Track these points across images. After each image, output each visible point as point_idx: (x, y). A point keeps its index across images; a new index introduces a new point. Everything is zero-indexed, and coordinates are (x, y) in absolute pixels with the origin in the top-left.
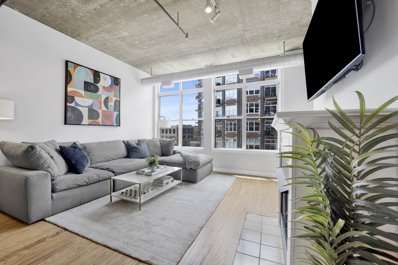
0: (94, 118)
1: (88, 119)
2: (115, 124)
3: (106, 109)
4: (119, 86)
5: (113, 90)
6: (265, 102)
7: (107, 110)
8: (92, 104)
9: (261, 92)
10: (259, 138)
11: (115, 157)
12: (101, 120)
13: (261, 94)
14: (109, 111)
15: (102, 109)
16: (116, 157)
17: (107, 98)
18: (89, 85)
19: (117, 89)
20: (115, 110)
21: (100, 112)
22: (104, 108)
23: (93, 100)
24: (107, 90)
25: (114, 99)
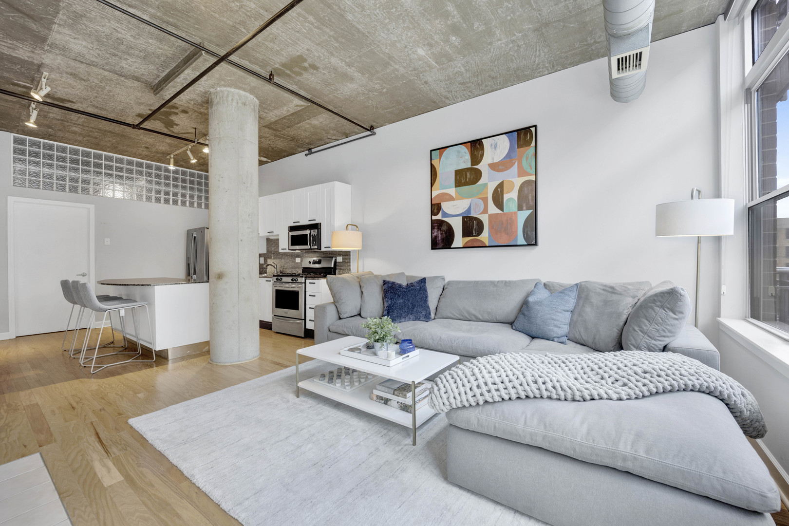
0: (473, 234)
1: (463, 237)
2: (521, 240)
3: (497, 211)
4: (533, 144)
5: (515, 163)
7: (502, 212)
8: (470, 208)
12: (487, 235)
14: (505, 214)
15: (490, 212)
17: (501, 185)
18: (463, 174)
19: (525, 155)
20: (520, 208)
21: (485, 219)
22: (493, 209)
23: (470, 199)
24: (500, 167)
25: (518, 181)
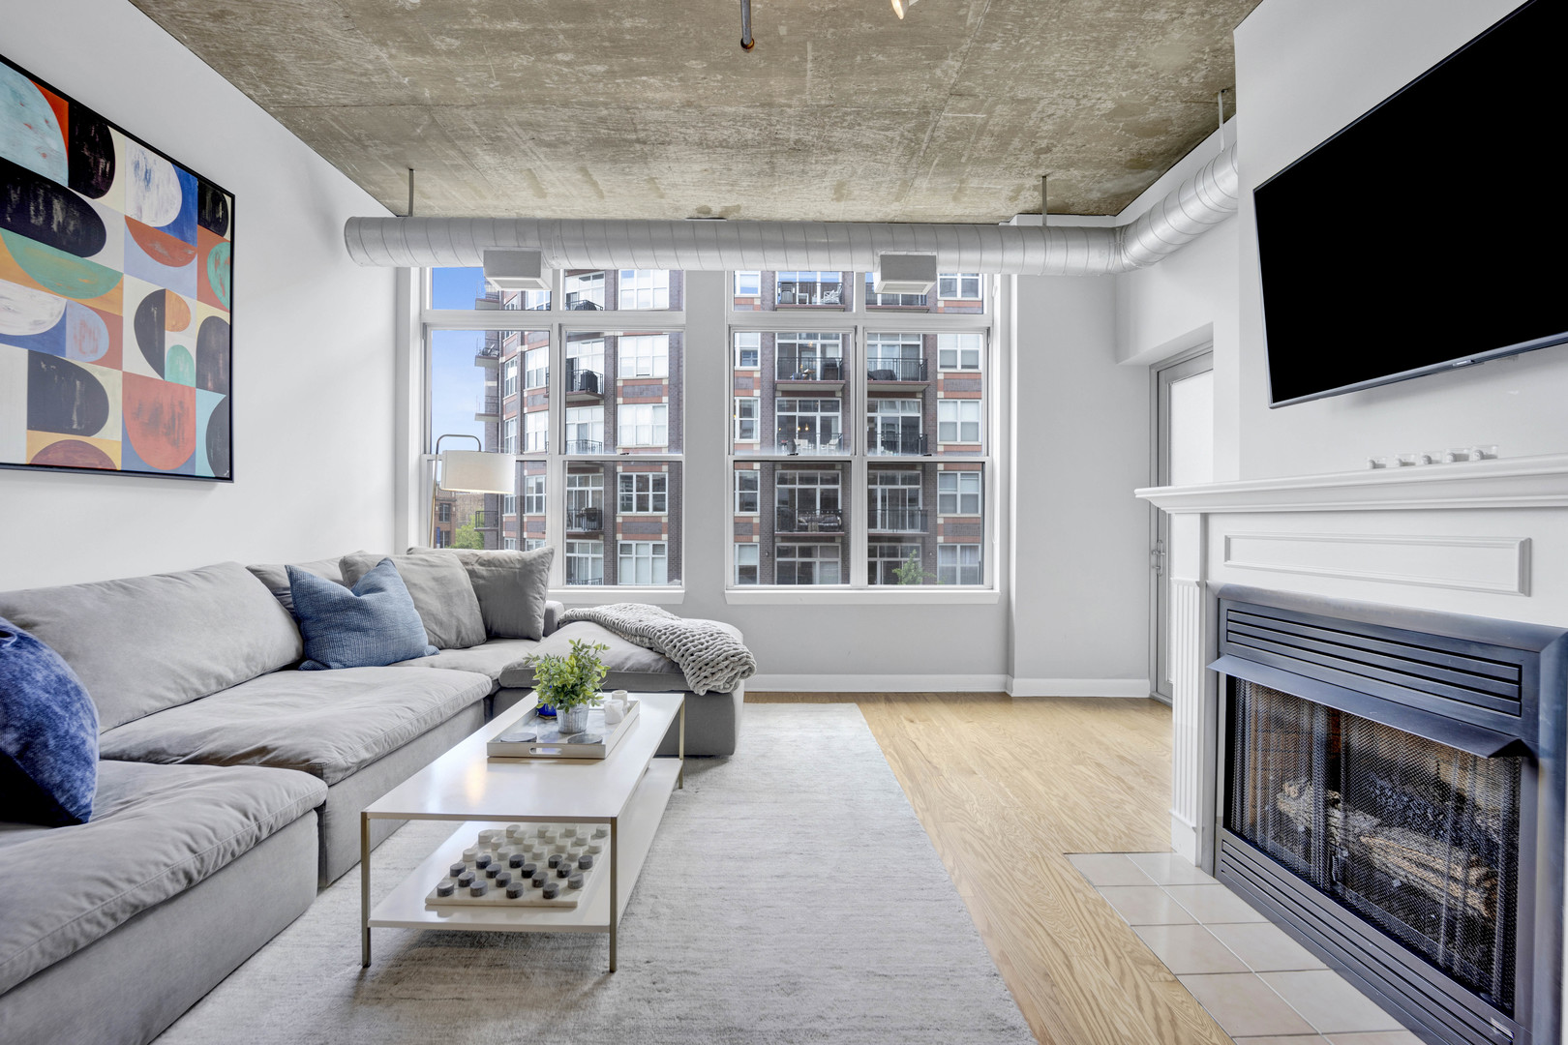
0: (71, 423)
1: (30, 427)
2: (203, 468)
3: (146, 370)
4: (227, 235)
5: (192, 258)
6: (777, 399)
7: (160, 378)
8: (60, 328)
9: (762, 360)
10: (756, 538)
11: (235, 671)
12: (118, 437)
13: (762, 369)
14: (168, 385)
15: (126, 367)
16: (244, 670)
17: (157, 300)
18: (36, 197)
19: (213, 250)
20: (201, 383)
21: (111, 382)
22: (134, 360)
23: (64, 301)
24: (158, 247)
25: (201, 312)
